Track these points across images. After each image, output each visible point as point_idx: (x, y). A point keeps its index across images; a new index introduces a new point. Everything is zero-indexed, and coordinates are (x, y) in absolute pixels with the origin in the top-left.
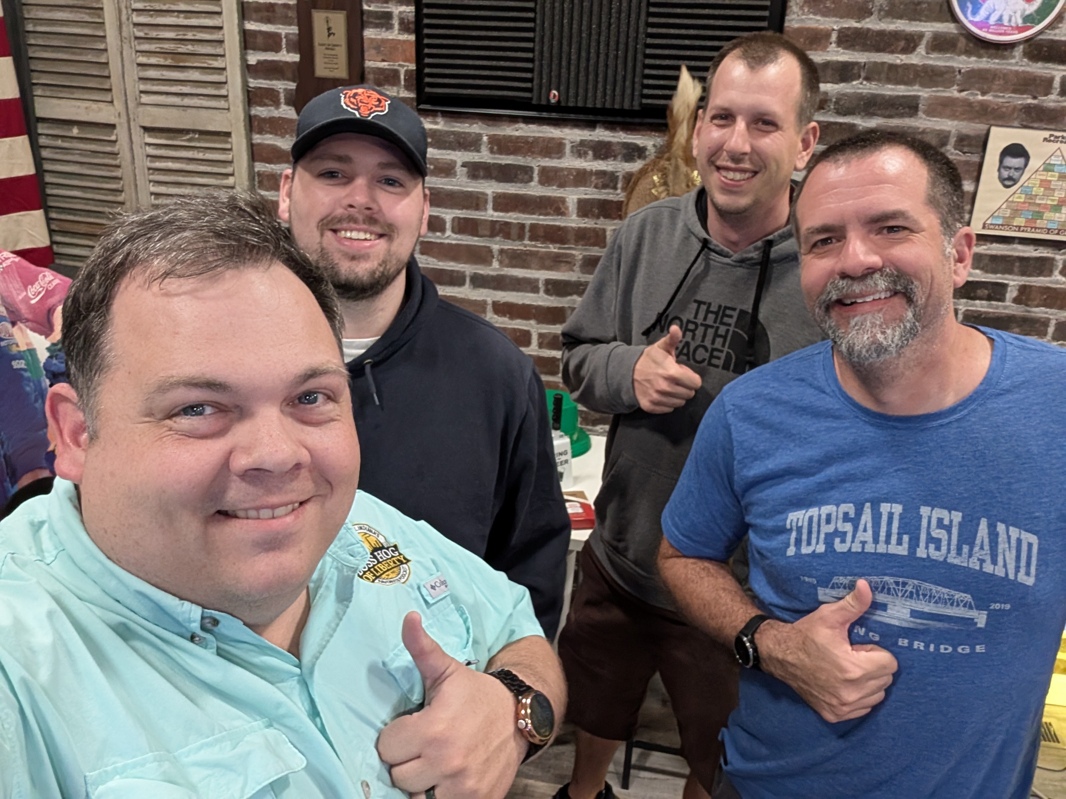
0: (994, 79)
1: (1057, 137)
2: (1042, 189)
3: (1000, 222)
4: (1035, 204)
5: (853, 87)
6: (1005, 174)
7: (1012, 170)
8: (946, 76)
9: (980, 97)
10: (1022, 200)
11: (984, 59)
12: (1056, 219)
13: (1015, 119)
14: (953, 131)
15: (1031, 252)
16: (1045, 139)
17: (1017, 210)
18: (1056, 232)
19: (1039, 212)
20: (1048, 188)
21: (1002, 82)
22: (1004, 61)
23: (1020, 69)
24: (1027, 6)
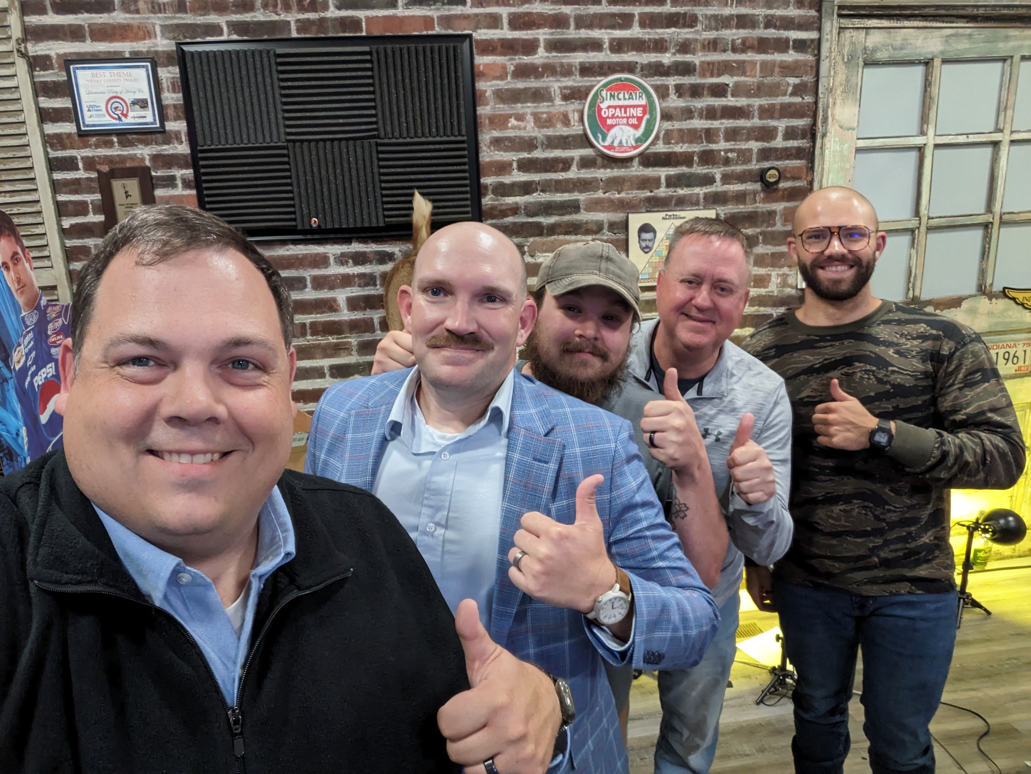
0: (624, 182)
1: (670, 216)
3: (647, 277)
5: (534, 198)
6: (644, 244)
7: (647, 241)
8: (594, 184)
9: (617, 196)
11: (615, 170)
13: (641, 208)
14: (605, 221)
16: (663, 218)
21: (629, 183)
22: (628, 170)
23: (639, 174)
24: (635, 132)
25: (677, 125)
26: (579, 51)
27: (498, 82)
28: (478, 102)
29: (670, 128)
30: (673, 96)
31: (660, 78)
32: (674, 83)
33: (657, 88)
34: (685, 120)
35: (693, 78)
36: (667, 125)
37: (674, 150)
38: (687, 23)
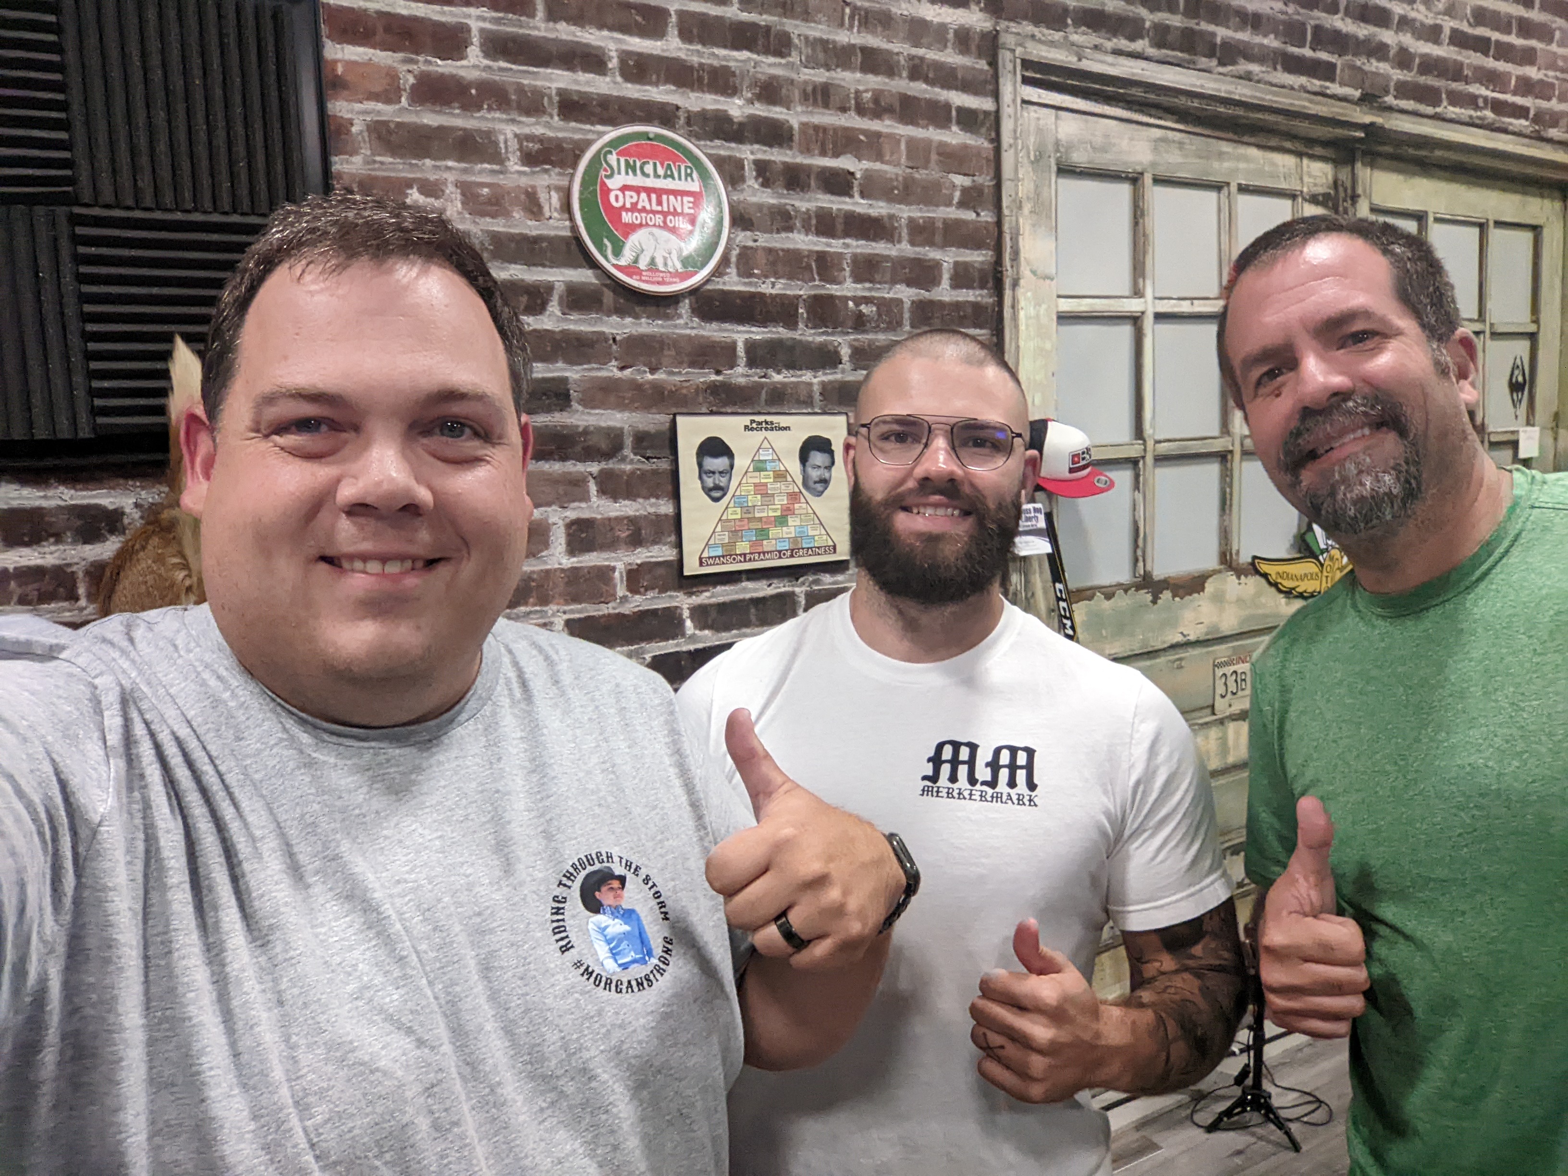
0: (662, 349)
1: (758, 423)
2: (759, 497)
3: (719, 552)
4: (754, 519)
6: (710, 482)
7: (717, 475)
8: (599, 347)
9: (649, 377)
10: (739, 516)
11: (643, 320)
12: (785, 536)
13: (701, 405)
14: (627, 429)
15: (763, 589)
16: (746, 428)
17: (736, 531)
18: (789, 553)
19: (762, 530)
20: (765, 495)
21: (673, 353)
22: (670, 323)
23: (693, 333)
24: (683, 245)
25: (765, 240)
26: (559, 68)
27: (380, 106)
28: (332, 144)
29: (750, 244)
30: (752, 181)
31: (727, 144)
32: (752, 157)
33: (720, 163)
34: (778, 231)
35: (788, 152)
36: (744, 238)
37: (759, 290)
38: (772, 48)
